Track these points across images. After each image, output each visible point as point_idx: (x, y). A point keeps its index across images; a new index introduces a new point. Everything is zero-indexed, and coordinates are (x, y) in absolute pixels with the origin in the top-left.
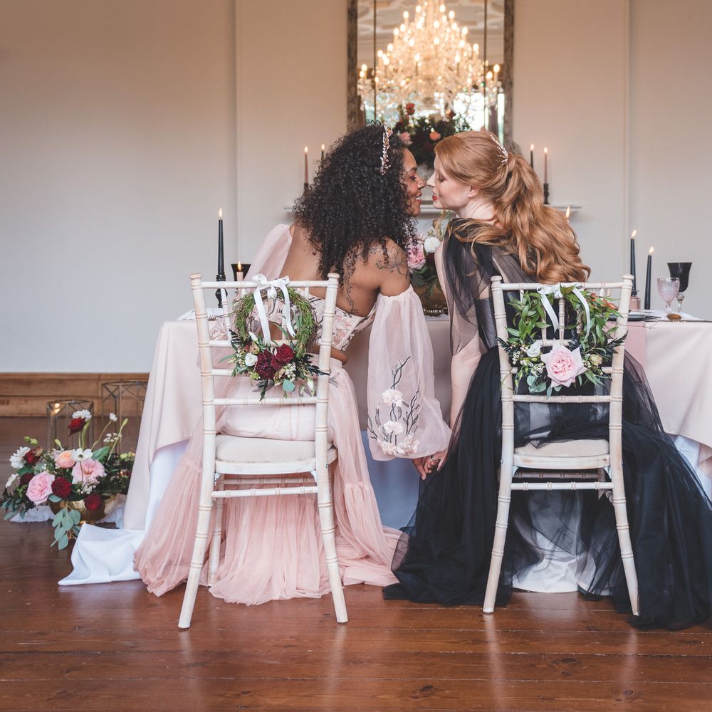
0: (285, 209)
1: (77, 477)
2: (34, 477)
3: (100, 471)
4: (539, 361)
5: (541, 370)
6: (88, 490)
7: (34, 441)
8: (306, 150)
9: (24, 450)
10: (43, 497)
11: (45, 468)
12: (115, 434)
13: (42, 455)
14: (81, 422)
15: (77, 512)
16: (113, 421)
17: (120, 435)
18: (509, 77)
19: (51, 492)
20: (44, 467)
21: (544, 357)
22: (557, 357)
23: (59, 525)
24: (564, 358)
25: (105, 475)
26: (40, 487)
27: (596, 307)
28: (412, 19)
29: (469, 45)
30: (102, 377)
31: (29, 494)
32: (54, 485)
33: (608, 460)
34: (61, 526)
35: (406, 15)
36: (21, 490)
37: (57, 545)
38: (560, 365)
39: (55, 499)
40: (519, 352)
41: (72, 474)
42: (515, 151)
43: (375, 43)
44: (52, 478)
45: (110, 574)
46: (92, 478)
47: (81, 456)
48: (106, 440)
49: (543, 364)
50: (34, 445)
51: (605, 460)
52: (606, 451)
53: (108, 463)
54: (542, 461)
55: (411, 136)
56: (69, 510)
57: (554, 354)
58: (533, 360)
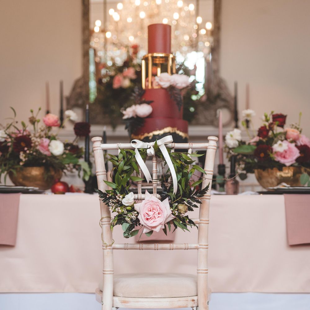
4: (133, 209)
5: (134, 217)
21: (137, 207)
22: (148, 206)
24: (155, 207)
27: (183, 163)
33: (196, 301)
38: (151, 213)
40: (115, 201)
49: (136, 212)
51: (193, 300)
52: (195, 294)
54: (138, 302)
57: (146, 204)
58: (128, 208)
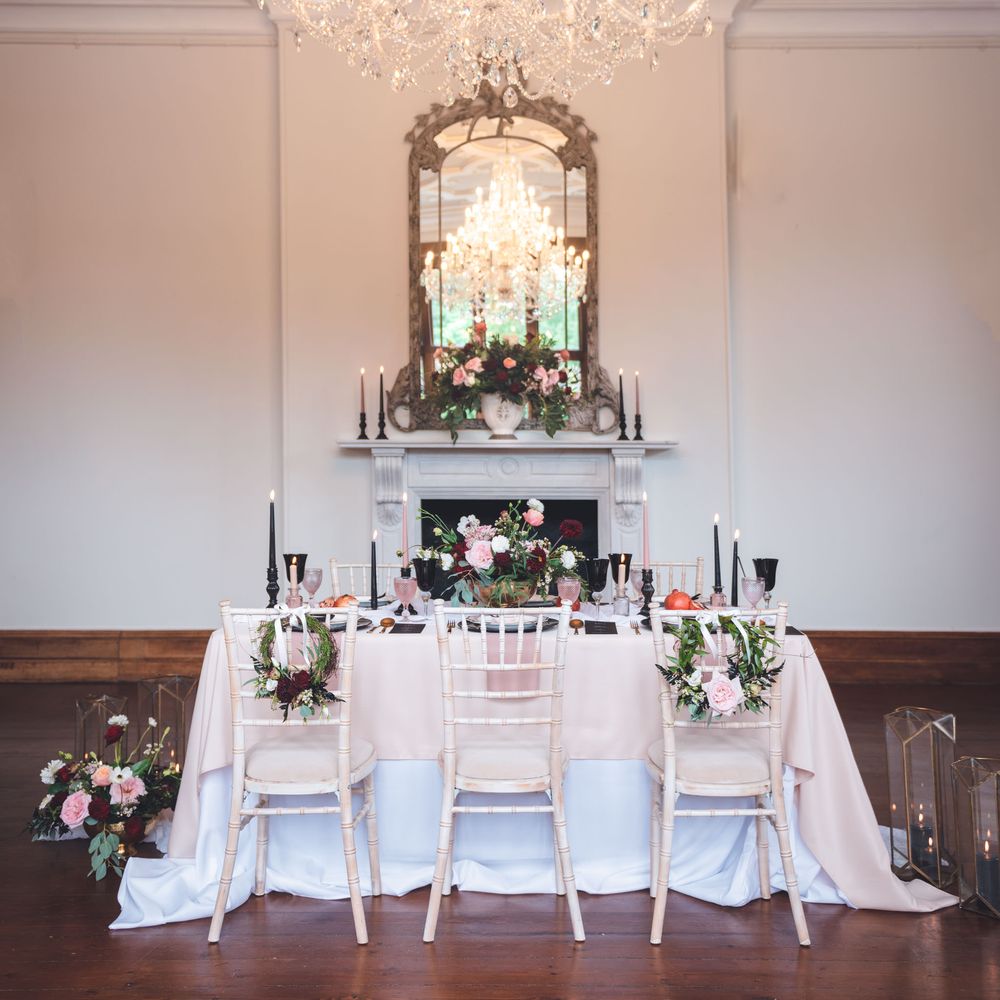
0: (340, 443)
1: (116, 798)
2: (69, 798)
3: (140, 789)
5: (702, 699)
6: (128, 812)
7: (69, 756)
8: (363, 371)
9: (57, 765)
10: (79, 820)
11: (81, 787)
12: (156, 744)
13: (77, 772)
14: (118, 729)
15: (116, 836)
16: (153, 727)
17: (161, 746)
18: (594, 293)
19: (88, 814)
20: (80, 785)
22: (717, 686)
23: (96, 853)
25: (146, 793)
26: (76, 810)
28: (486, 197)
29: (552, 228)
30: (124, 635)
31: (63, 817)
32: (91, 807)
33: (769, 786)
34: (99, 853)
35: (479, 191)
36: (54, 812)
37: (94, 873)
38: (720, 694)
39: (92, 822)
40: (680, 681)
41: (110, 793)
42: (602, 377)
43: (440, 212)
44: (88, 799)
45: (164, 915)
46: (132, 798)
47: (120, 776)
48: (147, 752)
49: (704, 693)
50: (68, 760)
51: (766, 786)
53: (148, 778)
55: (483, 363)
56: (107, 834)
57: (714, 684)
58: (695, 689)
